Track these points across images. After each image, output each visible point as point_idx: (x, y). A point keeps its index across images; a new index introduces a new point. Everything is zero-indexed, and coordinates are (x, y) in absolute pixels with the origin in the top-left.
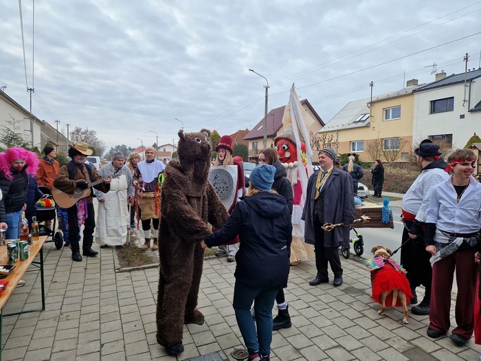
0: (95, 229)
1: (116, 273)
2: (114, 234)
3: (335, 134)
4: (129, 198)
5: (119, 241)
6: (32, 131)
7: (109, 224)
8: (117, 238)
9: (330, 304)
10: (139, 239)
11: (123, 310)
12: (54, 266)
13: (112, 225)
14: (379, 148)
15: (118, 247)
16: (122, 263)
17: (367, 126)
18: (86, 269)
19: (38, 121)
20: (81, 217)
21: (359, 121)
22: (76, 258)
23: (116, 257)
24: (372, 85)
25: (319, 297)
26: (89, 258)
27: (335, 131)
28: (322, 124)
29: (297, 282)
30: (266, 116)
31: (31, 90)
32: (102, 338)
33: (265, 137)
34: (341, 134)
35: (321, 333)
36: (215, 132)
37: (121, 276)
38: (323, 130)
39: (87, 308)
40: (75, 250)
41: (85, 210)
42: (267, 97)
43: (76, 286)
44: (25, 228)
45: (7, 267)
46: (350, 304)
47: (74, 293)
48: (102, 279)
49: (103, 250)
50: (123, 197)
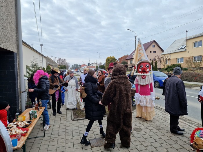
1: (72, 121)
2: (71, 104)
4: (76, 89)
5: (73, 107)
7: (69, 100)
9: (166, 141)
13: (70, 100)
16: (75, 117)
18: (61, 119)
20: (57, 97)
21: (181, 49)
22: (54, 114)
25: (161, 137)
27: (169, 54)
29: (150, 129)
31: (42, 45)
34: (172, 55)
37: (74, 122)
39: (61, 136)
40: (54, 111)
41: (58, 95)
42: (136, 41)
43: (57, 126)
45: (29, 122)
46: (176, 141)
47: (56, 129)
48: (67, 123)
49: (68, 111)
50: (74, 89)
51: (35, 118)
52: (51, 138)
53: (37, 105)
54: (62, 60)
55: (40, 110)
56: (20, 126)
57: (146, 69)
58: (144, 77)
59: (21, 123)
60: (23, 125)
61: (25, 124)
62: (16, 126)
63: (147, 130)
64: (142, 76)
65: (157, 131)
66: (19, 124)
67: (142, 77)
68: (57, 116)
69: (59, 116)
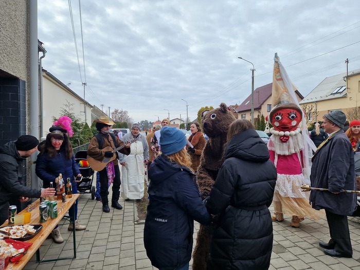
0: (121, 186)
1: (135, 224)
2: (134, 190)
3: (314, 105)
4: (145, 161)
5: (137, 195)
6: (85, 112)
7: (130, 182)
8: (136, 193)
11: (138, 264)
13: (133, 182)
15: (138, 201)
16: (141, 215)
17: (345, 97)
18: (112, 220)
20: (111, 177)
21: (337, 93)
22: (106, 210)
23: (136, 209)
24: (347, 62)
26: (115, 210)
27: (314, 102)
28: (302, 98)
30: (253, 92)
31: (84, 84)
33: (253, 110)
34: (319, 105)
40: (105, 202)
41: (113, 171)
42: (253, 78)
43: (103, 236)
45: (36, 227)
47: (101, 243)
48: (124, 230)
49: (126, 203)
50: (140, 159)
51: (52, 219)
52: (88, 263)
53: (61, 190)
54: (120, 113)
55: (68, 200)
56: (13, 237)
57: (290, 123)
58: (284, 140)
59: (18, 229)
60: (20, 234)
61: (25, 233)
62: (5, 236)
63: (298, 251)
64: (281, 136)
66: (11, 232)
67: (281, 140)
68: (105, 214)
69: (109, 215)
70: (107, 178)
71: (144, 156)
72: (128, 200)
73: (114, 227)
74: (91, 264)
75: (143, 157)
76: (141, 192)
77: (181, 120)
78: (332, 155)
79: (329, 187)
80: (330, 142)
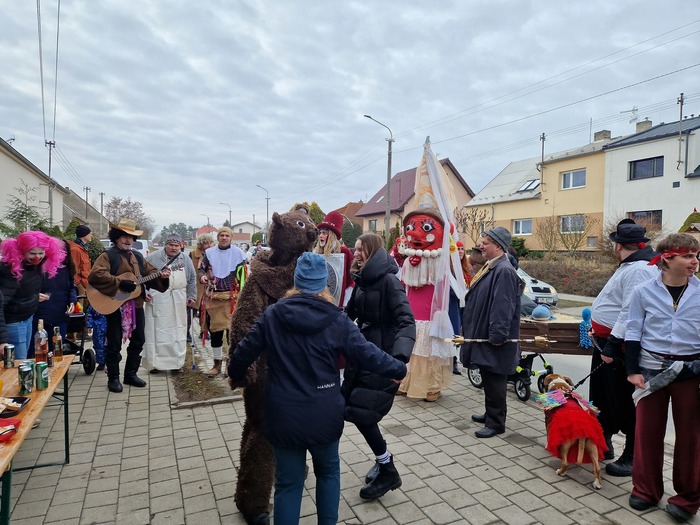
1: (172, 409)
2: (166, 353)
3: (489, 209)
4: (189, 301)
5: (174, 363)
6: (50, 203)
7: (159, 339)
8: (170, 358)
9: (486, 459)
10: (204, 361)
11: (183, 464)
12: (82, 399)
13: (165, 340)
14: (555, 229)
15: (174, 373)
16: (181, 396)
17: (537, 198)
18: (128, 404)
19: (59, 188)
20: (127, 328)
21: (525, 190)
22: (113, 387)
23: (172, 386)
24: (543, 138)
25: (470, 448)
27: (489, 204)
28: (471, 195)
29: (436, 426)
30: (389, 182)
31: (50, 143)
32: (153, 505)
33: (388, 213)
34: (498, 209)
35: (473, 501)
36: (314, 205)
37: (179, 415)
38: (472, 202)
39: (131, 461)
40: (113, 375)
41: (132, 318)
42: (390, 155)
43: (114, 429)
44: (42, 343)
45: (17, 400)
46: (514, 460)
47: (112, 439)
48: (151, 418)
49: (152, 377)
50: (180, 299)
52: (93, 469)
54: (124, 206)
57: (424, 237)
58: (414, 262)
61: (3, 407)
63: (428, 432)
65: (459, 432)
67: (410, 263)
68: (114, 396)
69: (123, 396)
70: (121, 330)
71: (187, 292)
72: (155, 372)
73: (132, 415)
74: (99, 470)
75: (185, 294)
76: (180, 357)
77: (254, 225)
78: (496, 292)
79: (490, 338)
80: (492, 272)
